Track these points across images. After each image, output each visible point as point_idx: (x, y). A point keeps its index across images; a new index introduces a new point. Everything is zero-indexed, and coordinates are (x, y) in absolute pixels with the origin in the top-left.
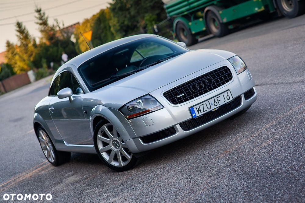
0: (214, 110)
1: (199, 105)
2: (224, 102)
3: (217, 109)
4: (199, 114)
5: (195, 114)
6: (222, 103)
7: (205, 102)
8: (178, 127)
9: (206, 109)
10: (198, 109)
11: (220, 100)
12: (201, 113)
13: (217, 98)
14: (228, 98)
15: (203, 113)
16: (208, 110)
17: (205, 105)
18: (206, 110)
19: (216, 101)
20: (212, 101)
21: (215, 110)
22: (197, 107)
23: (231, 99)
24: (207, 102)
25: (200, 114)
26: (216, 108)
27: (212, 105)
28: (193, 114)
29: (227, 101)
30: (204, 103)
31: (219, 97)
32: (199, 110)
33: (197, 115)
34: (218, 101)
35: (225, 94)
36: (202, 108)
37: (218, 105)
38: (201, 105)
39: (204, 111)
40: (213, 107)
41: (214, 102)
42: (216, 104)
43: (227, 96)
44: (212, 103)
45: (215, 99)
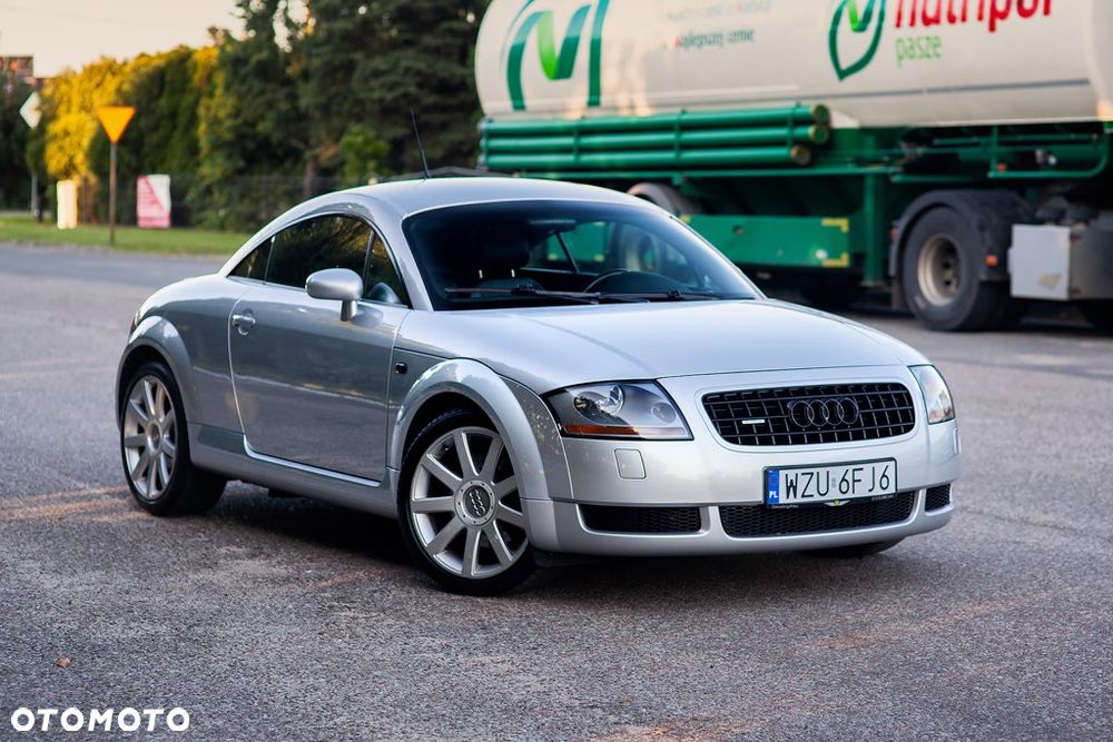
0: (832, 504)
1: (800, 471)
2: (870, 491)
3: (842, 503)
4: (788, 497)
5: (778, 494)
6: (862, 490)
7: (818, 470)
8: (714, 514)
9: (812, 490)
10: (792, 481)
11: (860, 481)
12: (795, 496)
13: (854, 470)
14: (884, 483)
15: (799, 500)
16: (817, 498)
17: (815, 475)
18: (812, 496)
19: (849, 477)
20: (837, 473)
21: (837, 504)
22: (792, 474)
23: (891, 490)
24: (823, 471)
25: (792, 500)
26: (841, 500)
27: (834, 486)
28: (771, 493)
29: (878, 492)
30: (815, 470)
31: (862, 469)
32: (792, 487)
33: (783, 500)
34: (854, 481)
35: (880, 467)
36: (802, 482)
37: (849, 495)
38: (803, 474)
39: (803, 496)
40: (834, 493)
41: (843, 479)
42: (844, 487)
43: (884, 475)
44: (834, 480)
45: (848, 470)
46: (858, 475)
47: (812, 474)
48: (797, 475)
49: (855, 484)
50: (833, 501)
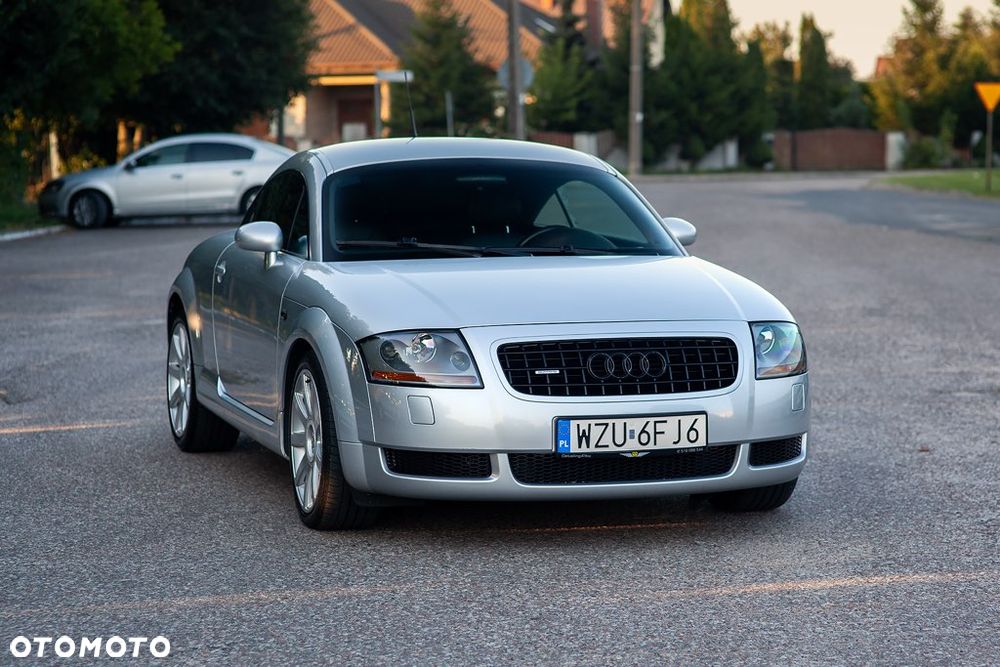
1: (593, 422)
2: (675, 443)
4: (580, 447)
5: (569, 443)
6: (665, 442)
7: (614, 421)
8: (503, 461)
9: (607, 439)
10: (584, 431)
11: (663, 433)
12: (588, 446)
13: (656, 422)
14: (693, 435)
15: (592, 449)
16: (613, 448)
17: (611, 426)
18: (607, 446)
19: (650, 429)
20: (636, 425)
22: (584, 425)
23: (701, 442)
24: (619, 423)
25: (584, 449)
26: (639, 452)
27: (632, 437)
28: (561, 443)
29: (684, 444)
30: (610, 422)
31: (665, 422)
32: (584, 437)
33: (574, 448)
34: (656, 433)
35: (687, 421)
36: (595, 433)
37: (651, 446)
38: (596, 425)
39: (597, 446)
40: (632, 445)
41: (643, 431)
42: (644, 439)
43: (692, 429)
44: (632, 432)
45: (648, 423)
46: (660, 427)
47: (607, 425)
48: (590, 425)
49: (658, 436)
50: (631, 452)
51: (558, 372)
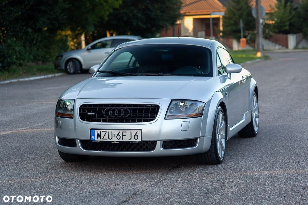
1: (102, 131)
2: (129, 139)
4: (98, 139)
5: (94, 137)
6: (126, 139)
9: (106, 137)
10: (99, 134)
11: (125, 136)
12: (100, 139)
13: (122, 132)
14: (136, 137)
15: (102, 140)
16: (108, 140)
18: (106, 139)
19: (120, 134)
20: (116, 133)
22: (99, 132)
23: (139, 140)
24: (110, 132)
25: (99, 140)
26: (117, 141)
28: (92, 137)
29: (133, 140)
30: (107, 131)
31: (126, 132)
32: (99, 136)
33: (96, 139)
34: (122, 136)
35: (134, 132)
36: (102, 134)
37: (121, 140)
38: (103, 132)
39: (103, 139)
40: (115, 139)
41: (118, 135)
42: (118, 137)
43: (136, 135)
44: (114, 135)
45: (120, 132)
46: (124, 134)
47: (106, 132)
48: (101, 132)
49: (123, 136)
50: (114, 141)
51: (94, 114)
